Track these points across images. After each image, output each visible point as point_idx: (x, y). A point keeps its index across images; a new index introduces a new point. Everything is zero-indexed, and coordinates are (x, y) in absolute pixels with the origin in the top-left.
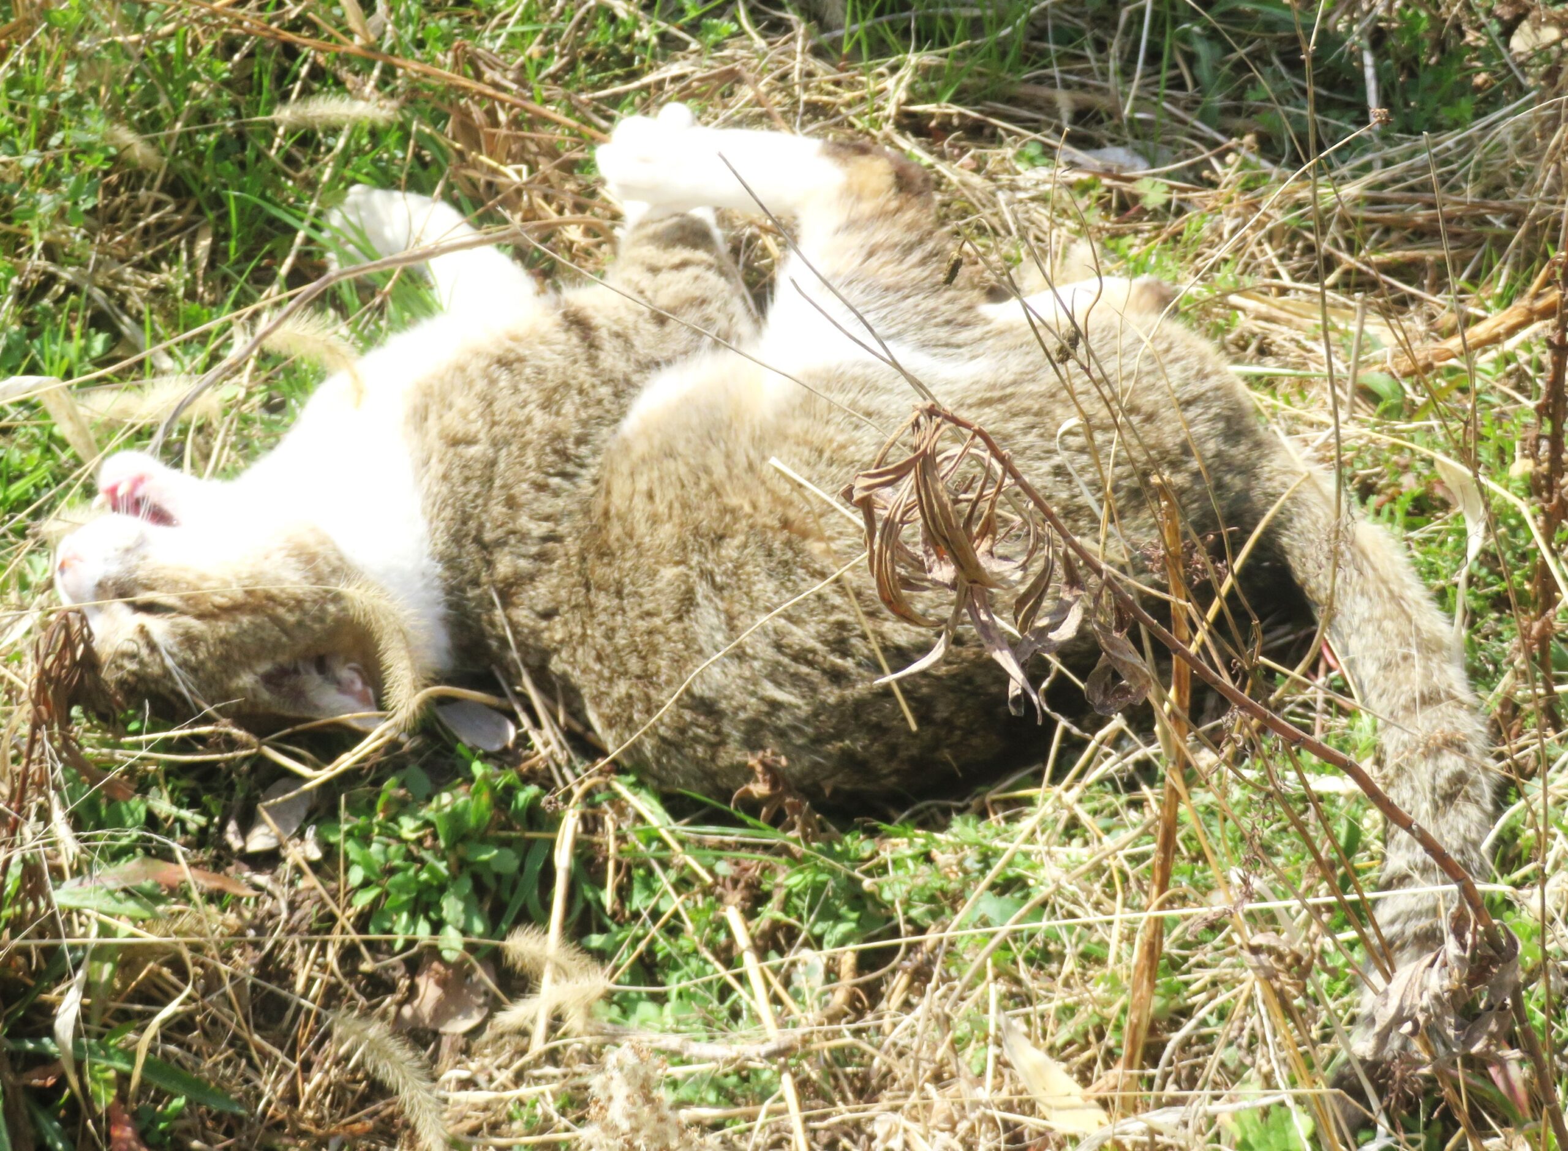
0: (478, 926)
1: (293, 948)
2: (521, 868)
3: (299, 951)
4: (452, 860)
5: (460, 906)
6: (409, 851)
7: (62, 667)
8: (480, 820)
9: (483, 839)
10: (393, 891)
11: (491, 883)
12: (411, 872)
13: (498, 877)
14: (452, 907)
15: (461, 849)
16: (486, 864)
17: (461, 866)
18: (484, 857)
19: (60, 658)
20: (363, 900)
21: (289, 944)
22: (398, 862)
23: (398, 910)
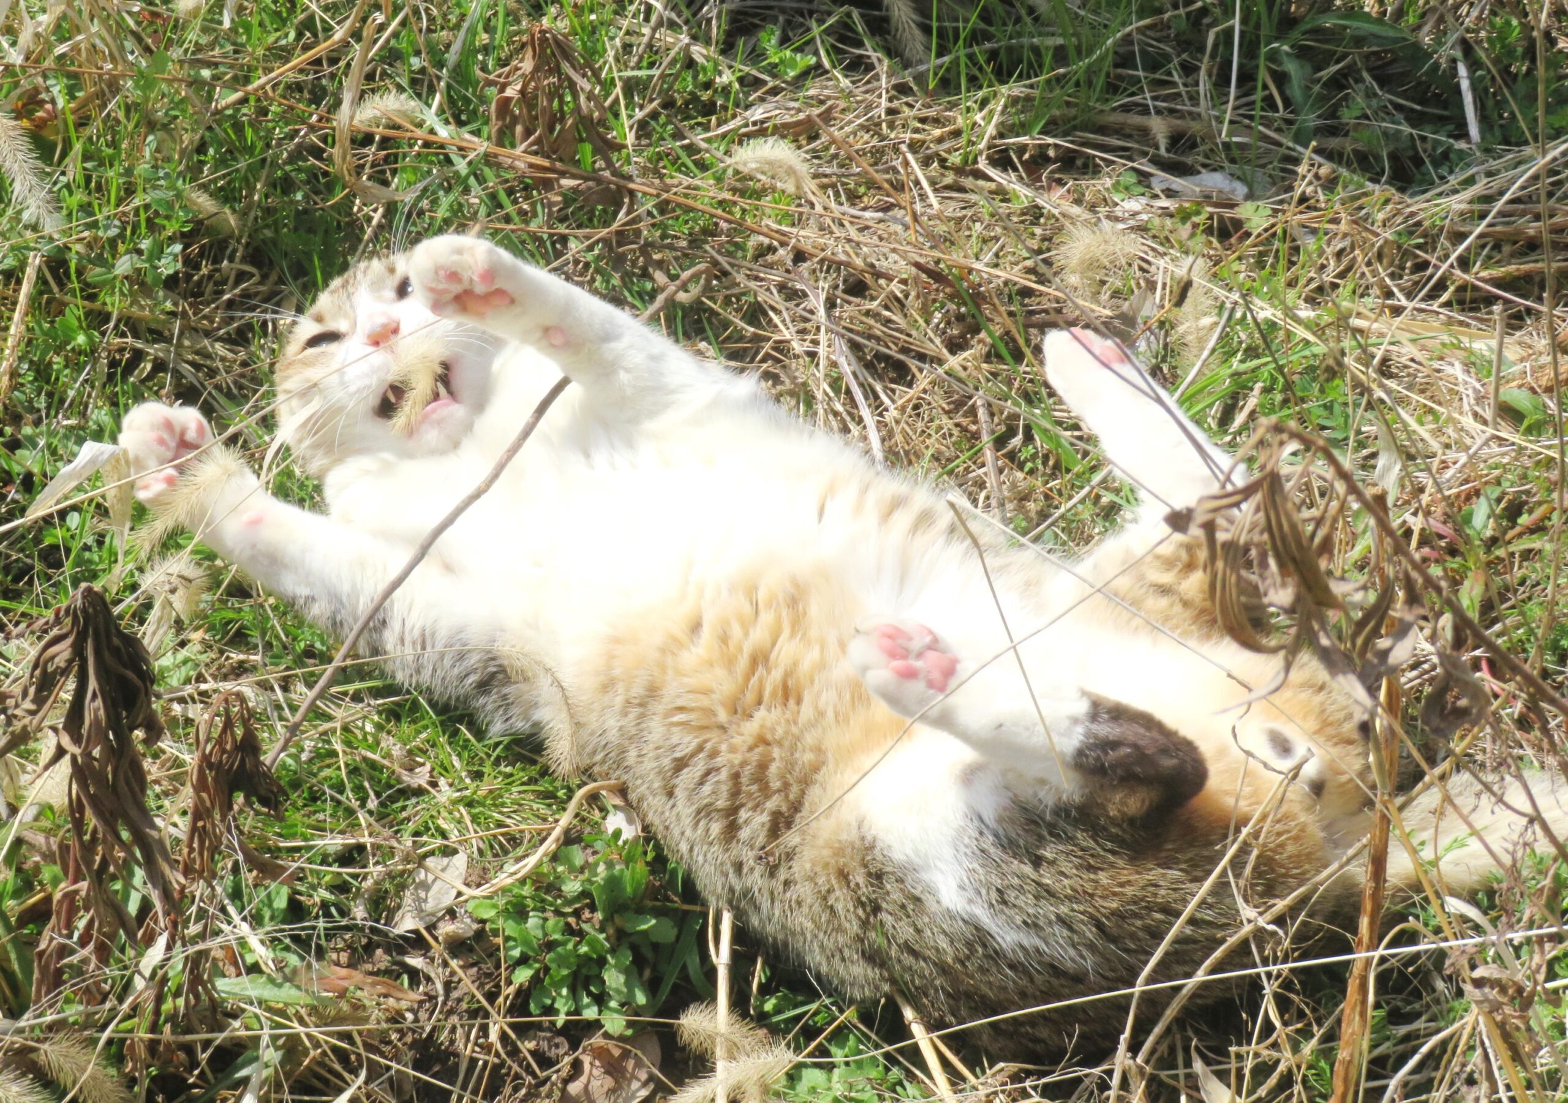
0: (641, 998)
1: (453, 1030)
2: (678, 938)
3: (459, 1031)
4: (611, 931)
5: (622, 978)
6: (568, 924)
7: (224, 751)
8: (635, 890)
9: (641, 911)
10: (553, 966)
11: (648, 954)
12: (570, 946)
13: (656, 947)
14: (614, 979)
15: (618, 920)
16: (645, 933)
17: (621, 937)
18: (644, 927)
19: (220, 742)
20: (523, 976)
21: (449, 1026)
22: (557, 936)
23: (558, 985)
